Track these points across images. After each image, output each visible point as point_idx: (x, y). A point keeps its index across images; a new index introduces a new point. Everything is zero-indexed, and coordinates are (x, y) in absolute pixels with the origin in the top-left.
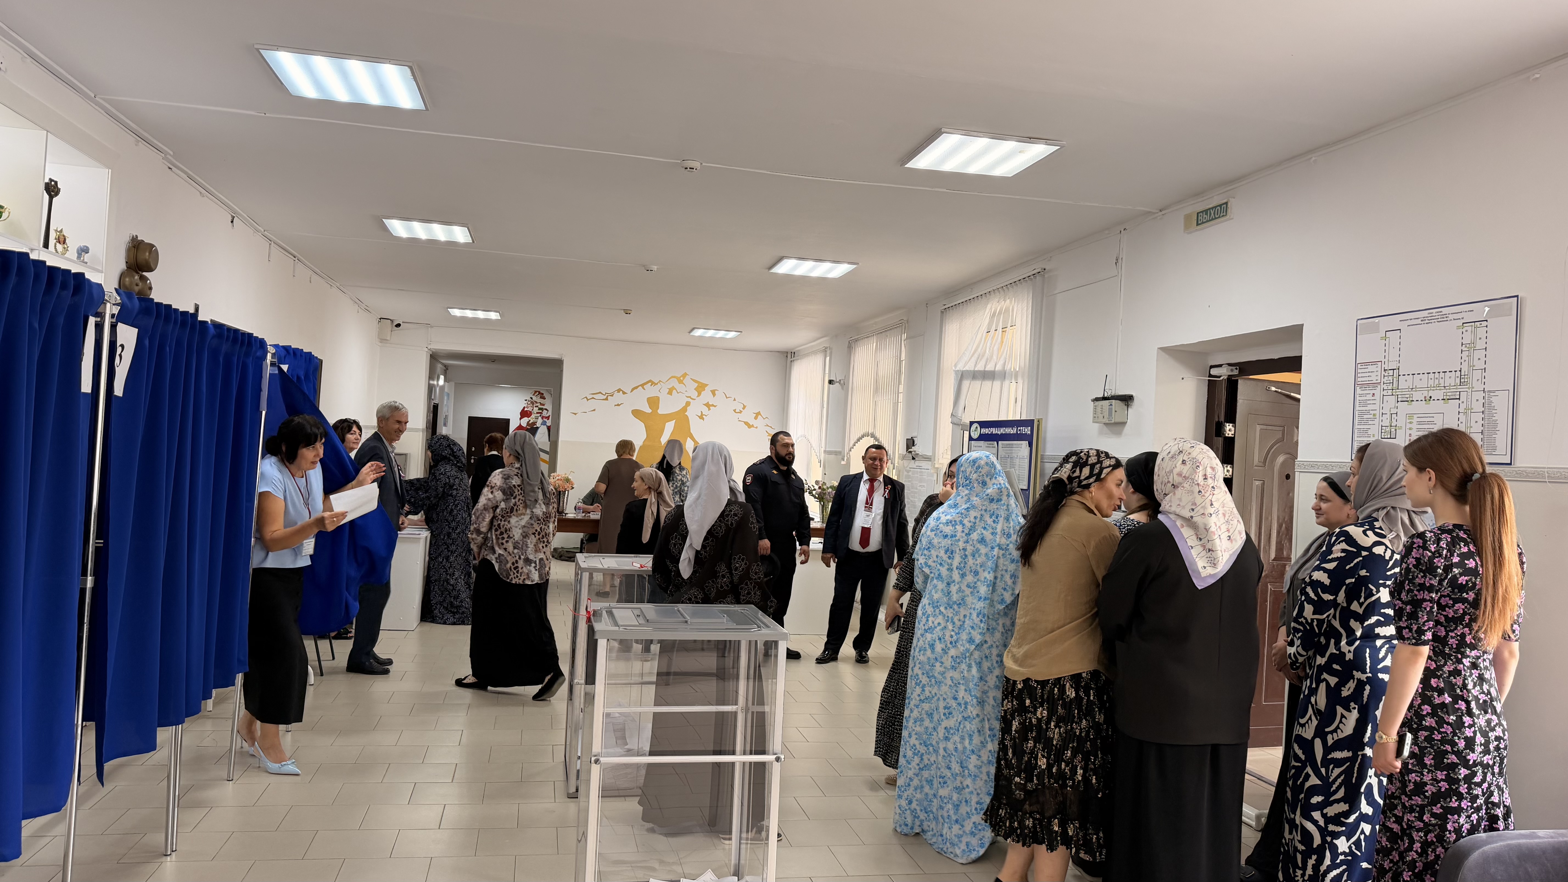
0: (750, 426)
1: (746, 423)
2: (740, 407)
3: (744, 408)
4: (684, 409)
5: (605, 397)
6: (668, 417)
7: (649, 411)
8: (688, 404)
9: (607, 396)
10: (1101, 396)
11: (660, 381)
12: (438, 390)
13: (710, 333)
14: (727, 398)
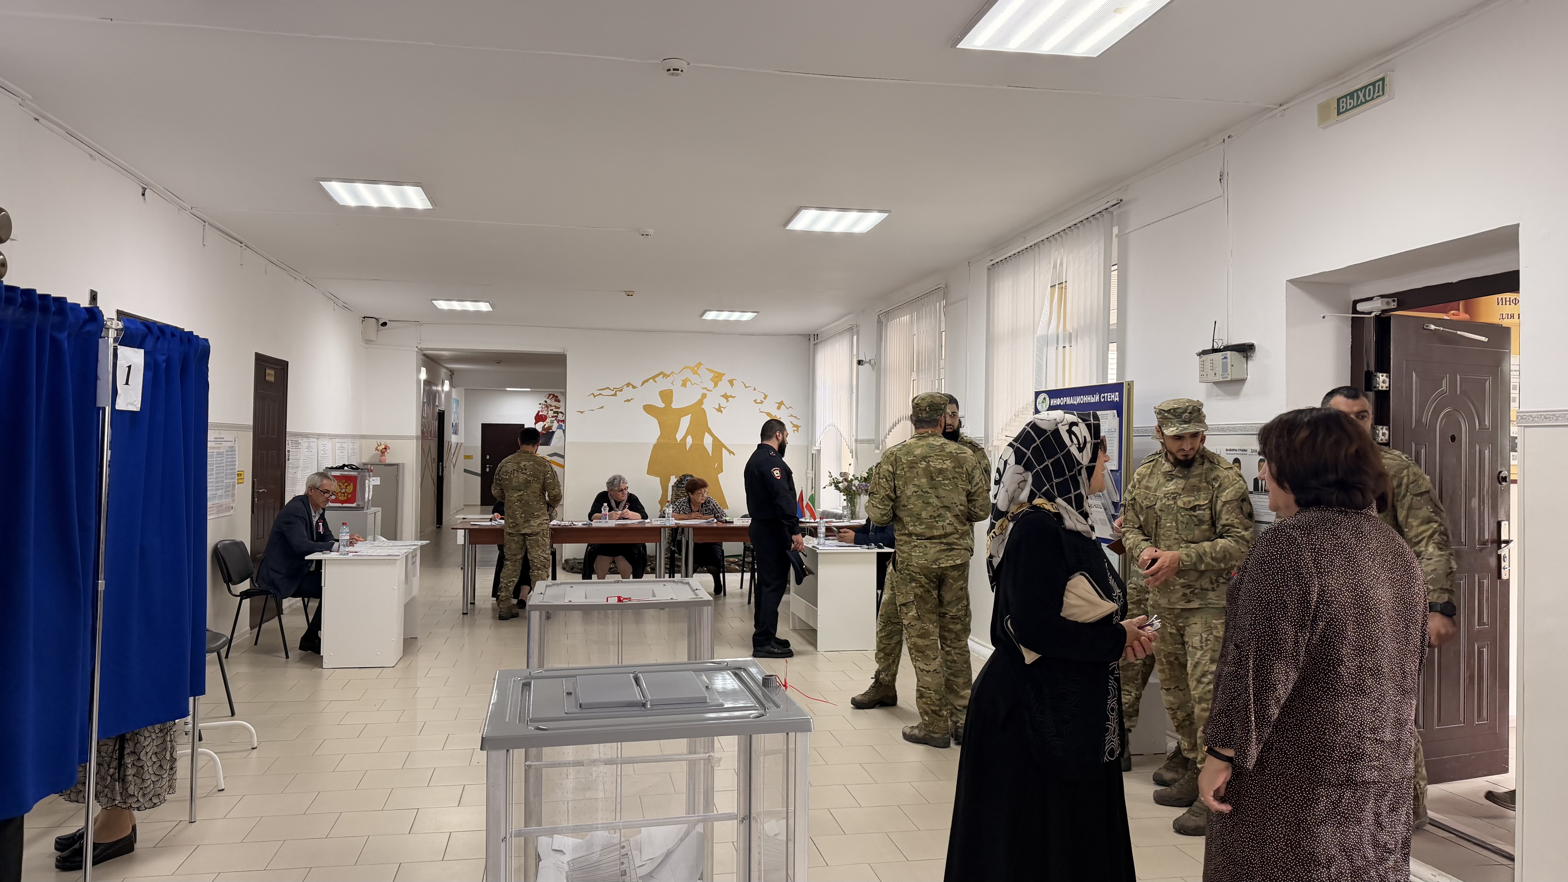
2: (761, 397)
3: (765, 398)
4: (700, 402)
5: (613, 393)
6: (683, 412)
7: (662, 405)
8: (704, 396)
9: (616, 392)
10: (1210, 348)
11: (672, 372)
12: (443, 396)
13: (724, 316)
14: (746, 387)
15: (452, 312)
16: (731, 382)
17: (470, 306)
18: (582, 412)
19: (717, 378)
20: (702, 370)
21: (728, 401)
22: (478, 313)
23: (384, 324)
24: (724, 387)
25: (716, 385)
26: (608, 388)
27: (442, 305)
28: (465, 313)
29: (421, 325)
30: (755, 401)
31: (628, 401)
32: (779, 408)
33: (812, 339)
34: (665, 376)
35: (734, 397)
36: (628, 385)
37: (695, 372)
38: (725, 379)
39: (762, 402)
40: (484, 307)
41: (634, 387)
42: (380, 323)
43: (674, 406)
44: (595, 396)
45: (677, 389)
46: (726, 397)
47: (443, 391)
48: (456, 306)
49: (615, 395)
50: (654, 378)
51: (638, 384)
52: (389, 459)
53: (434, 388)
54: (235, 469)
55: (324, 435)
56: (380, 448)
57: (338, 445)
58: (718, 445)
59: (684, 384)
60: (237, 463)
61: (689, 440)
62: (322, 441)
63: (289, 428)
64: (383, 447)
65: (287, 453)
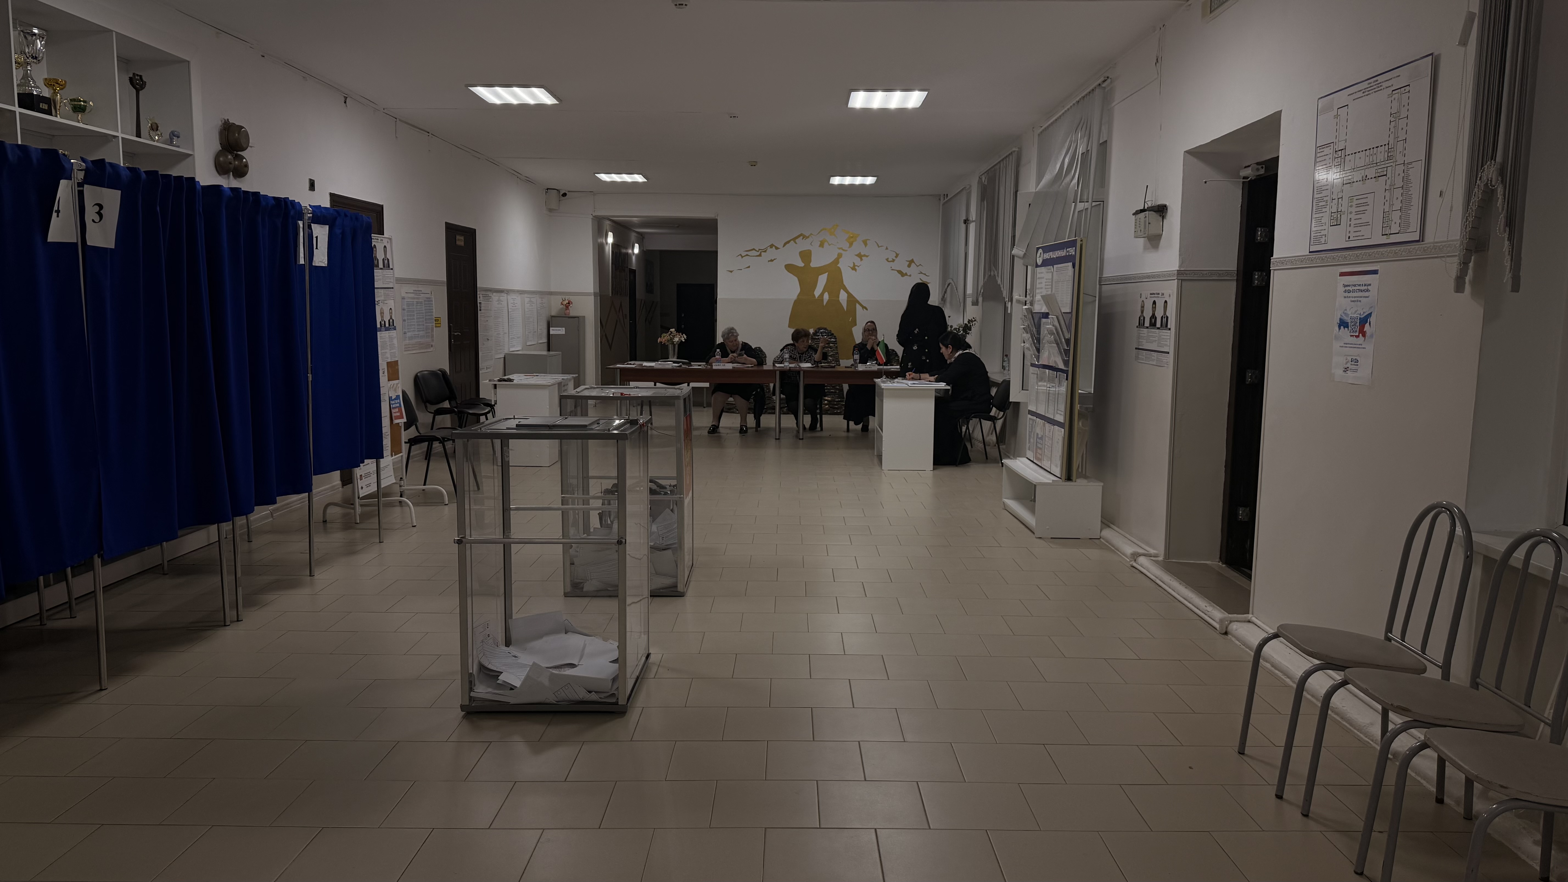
0: (903, 274)
1: (900, 272)
2: (893, 256)
3: (896, 257)
4: (836, 261)
5: (758, 253)
6: (820, 271)
7: (802, 265)
8: (840, 256)
9: (761, 252)
10: (1142, 208)
11: (811, 234)
12: (634, 258)
13: (848, 180)
14: (879, 247)
15: (614, 183)
16: (865, 243)
17: (627, 178)
18: (731, 272)
19: (852, 239)
20: (838, 232)
21: (861, 260)
22: (635, 184)
23: (564, 195)
24: (858, 247)
25: (851, 244)
26: (754, 249)
27: (604, 177)
28: (624, 184)
30: (887, 260)
31: (772, 261)
32: (909, 266)
33: (942, 198)
34: (805, 237)
35: (867, 256)
36: (772, 246)
37: (832, 234)
38: (860, 239)
39: (893, 261)
40: (639, 178)
41: (777, 248)
42: (561, 194)
43: (813, 265)
44: (742, 257)
46: (860, 256)
47: (634, 254)
48: (616, 178)
50: (794, 239)
51: (780, 245)
52: (573, 312)
53: (624, 251)
54: (432, 315)
55: (513, 291)
58: (853, 301)
59: (822, 245)
60: (434, 311)
61: (826, 296)
62: (512, 296)
63: (480, 284)
64: (567, 302)
65: (479, 305)
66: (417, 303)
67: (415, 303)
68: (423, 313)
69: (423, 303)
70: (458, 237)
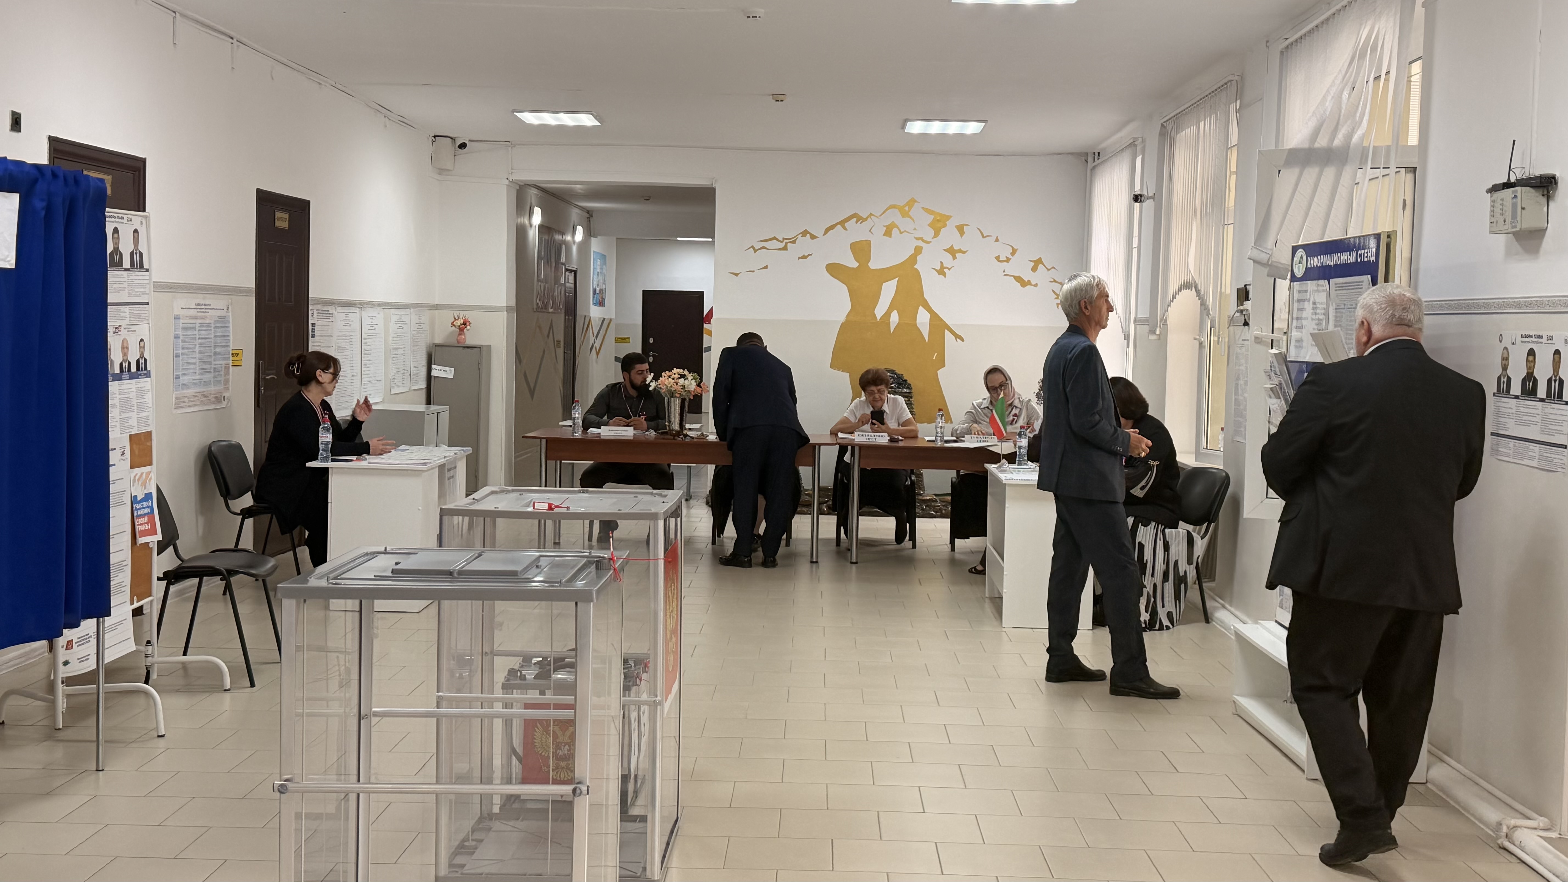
1: (1018, 279)
3: (1013, 254)
4: (913, 259)
5: (782, 245)
6: (885, 274)
7: (855, 265)
8: (918, 250)
9: (787, 243)
10: (1505, 181)
11: (871, 214)
12: (574, 248)
13: (935, 127)
14: (983, 237)
15: (544, 127)
16: (961, 229)
17: (567, 120)
18: (736, 274)
19: (938, 224)
20: (916, 211)
21: (954, 258)
22: (580, 130)
23: (463, 146)
24: (949, 237)
25: (937, 234)
26: (775, 238)
27: (530, 118)
28: (561, 128)
29: (513, 146)
30: (998, 258)
31: (804, 257)
32: (1034, 269)
33: (1090, 159)
34: (860, 219)
35: (964, 252)
36: (804, 233)
37: (905, 214)
38: (952, 224)
39: (1008, 260)
40: (587, 120)
41: (813, 237)
42: (458, 143)
43: (873, 265)
44: (755, 251)
45: (877, 240)
46: (952, 251)
47: (574, 242)
48: (549, 119)
49: (785, 248)
50: (842, 223)
51: (818, 232)
52: (471, 338)
53: (558, 237)
54: (228, 346)
55: (371, 304)
56: (458, 323)
57: (394, 319)
58: (938, 325)
59: (888, 233)
60: (231, 338)
61: (895, 317)
62: (369, 312)
63: (314, 292)
64: (462, 321)
65: (310, 328)
66: (202, 325)
67: (198, 325)
68: (210, 343)
69: (213, 326)
70: (278, 214)
